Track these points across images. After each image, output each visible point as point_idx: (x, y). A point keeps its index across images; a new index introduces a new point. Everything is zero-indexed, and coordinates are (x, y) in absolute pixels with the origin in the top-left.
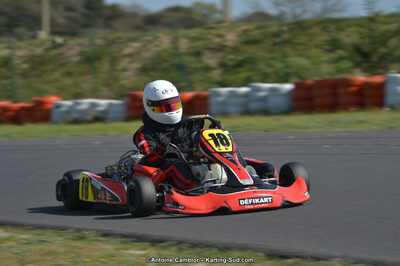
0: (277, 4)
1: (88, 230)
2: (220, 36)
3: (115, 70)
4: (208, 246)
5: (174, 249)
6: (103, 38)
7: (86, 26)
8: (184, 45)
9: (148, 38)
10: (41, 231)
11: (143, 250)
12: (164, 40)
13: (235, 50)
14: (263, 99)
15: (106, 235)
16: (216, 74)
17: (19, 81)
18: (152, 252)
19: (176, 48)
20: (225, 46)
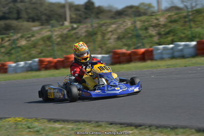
0: (183, 2)
1: (102, 122)
2: (157, 19)
3: (104, 40)
4: (166, 127)
5: (147, 129)
6: (98, 23)
7: (86, 18)
8: (139, 25)
9: (120, 22)
10: (78, 123)
11: (132, 130)
12: (128, 23)
13: (165, 26)
14: (181, 50)
15: (111, 124)
16: (156, 39)
17: (56, 48)
18: (136, 131)
19: (135, 27)
20: (159, 24)
